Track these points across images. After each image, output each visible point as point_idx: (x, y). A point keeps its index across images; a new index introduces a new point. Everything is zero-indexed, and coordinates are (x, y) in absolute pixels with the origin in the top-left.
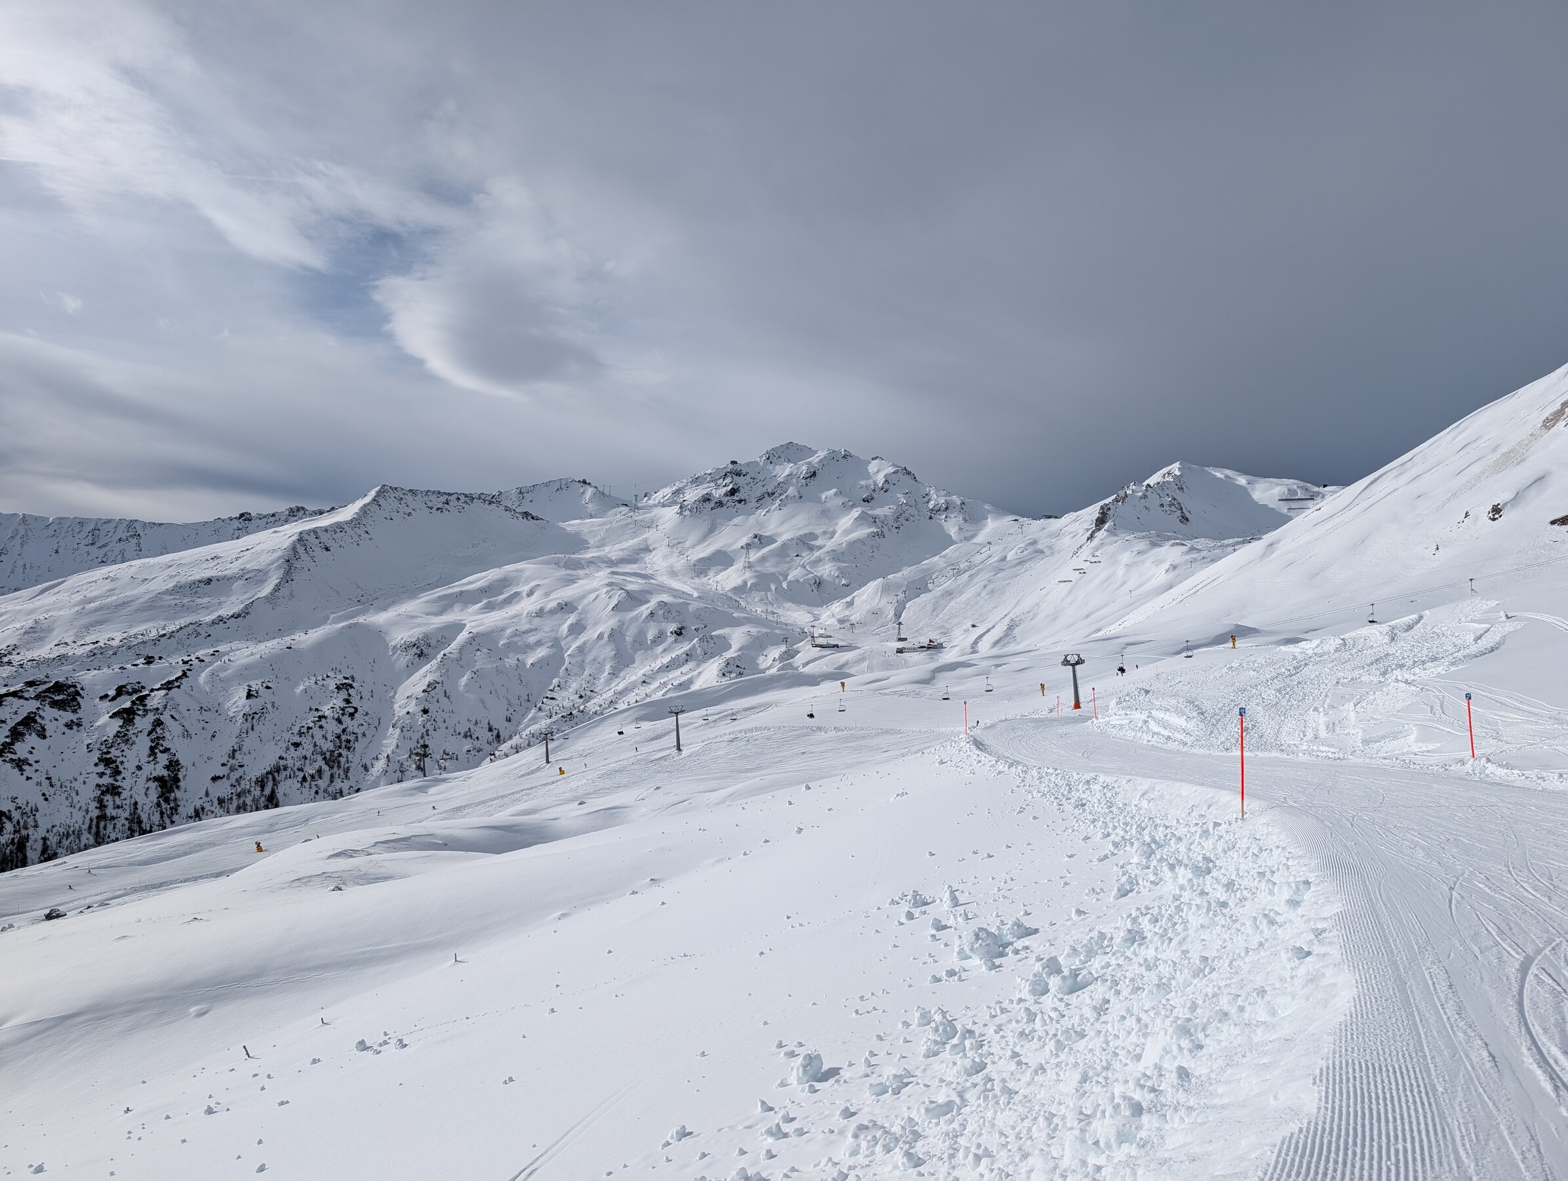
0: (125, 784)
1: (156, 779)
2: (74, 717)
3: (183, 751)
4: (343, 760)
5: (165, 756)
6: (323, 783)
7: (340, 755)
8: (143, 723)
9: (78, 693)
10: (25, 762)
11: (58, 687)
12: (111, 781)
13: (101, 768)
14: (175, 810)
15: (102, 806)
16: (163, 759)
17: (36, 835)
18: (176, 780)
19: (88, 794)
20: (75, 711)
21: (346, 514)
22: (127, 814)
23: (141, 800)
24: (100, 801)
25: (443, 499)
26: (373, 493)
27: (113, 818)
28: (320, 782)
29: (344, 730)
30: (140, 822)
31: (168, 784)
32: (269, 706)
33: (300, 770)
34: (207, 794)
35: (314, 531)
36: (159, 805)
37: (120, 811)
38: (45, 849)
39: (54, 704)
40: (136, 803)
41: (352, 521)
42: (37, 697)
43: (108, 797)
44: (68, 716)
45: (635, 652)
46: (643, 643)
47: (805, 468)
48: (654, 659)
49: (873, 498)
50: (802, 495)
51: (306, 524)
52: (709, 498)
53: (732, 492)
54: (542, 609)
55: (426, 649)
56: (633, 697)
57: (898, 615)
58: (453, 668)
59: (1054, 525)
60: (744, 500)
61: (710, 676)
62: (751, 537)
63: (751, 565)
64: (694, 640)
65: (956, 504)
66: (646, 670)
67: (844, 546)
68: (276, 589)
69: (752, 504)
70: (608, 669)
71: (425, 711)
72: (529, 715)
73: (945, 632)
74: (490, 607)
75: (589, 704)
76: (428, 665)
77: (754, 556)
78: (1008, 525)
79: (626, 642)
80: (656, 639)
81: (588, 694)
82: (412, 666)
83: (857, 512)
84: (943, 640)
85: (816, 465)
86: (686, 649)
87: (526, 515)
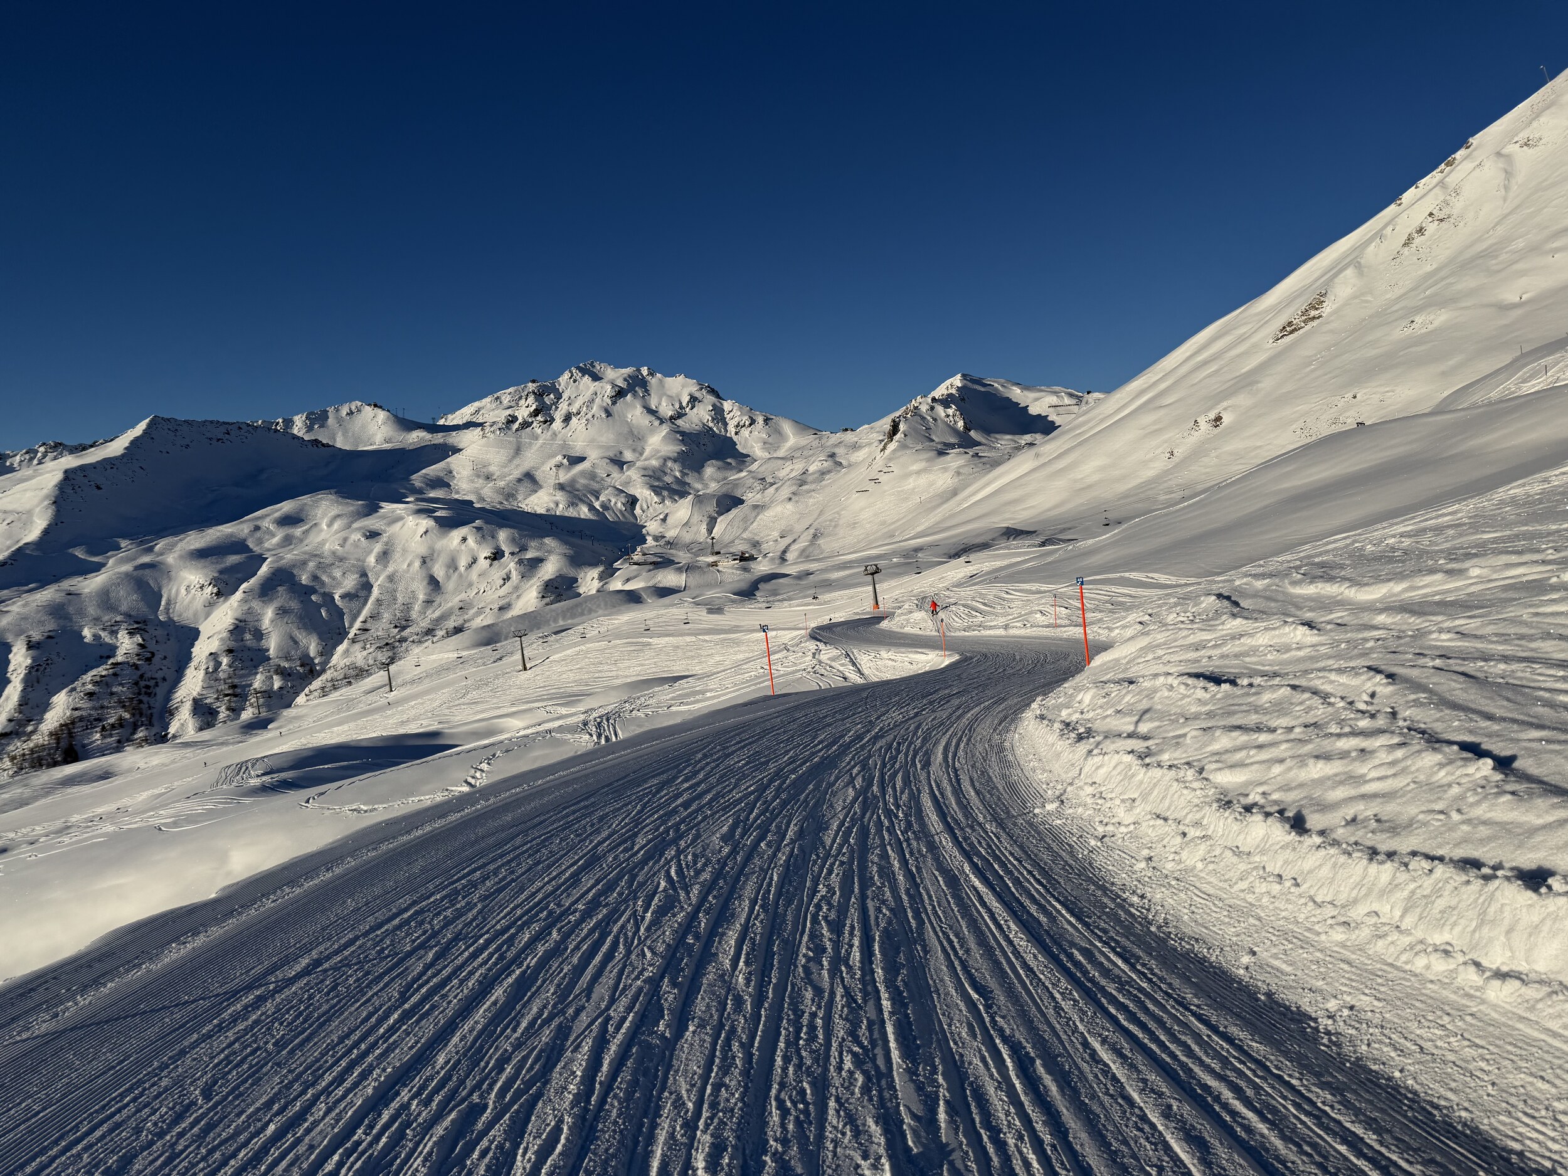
4: (144, 706)
6: (125, 732)
7: (141, 702)
21: (117, 447)
25: (223, 429)
26: (142, 426)
28: (121, 731)
29: (142, 676)
32: (53, 656)
35: (82, 468)
41: (123, 455)
45: (448, 577)
46: (456, 569)
47: (609, 387)
48: (470, 585)
49: (680, 415)
50: (609, 414)
51: (70, 461)
52: (512, 420)
53: (536, 413)
54: (345, 540)
55: (224, 587)
56: (451, 624)
57: (710, 531)
58: (256, 605)
59: (849, 437)
60: (549, 421)
61: (529, 599)
62: (559, 458)
63: (561, 487)
64: (510, 564)
65: (760, 420)
66: (463, 596)
67: (655, 463)
68: (46, 532)
69: (557, 425)
70: (421, 597)
71: (230, 651)
72: (340, 649)
73: (756, 544)
74: (288, 540)
75: (405, 633)
76: (228, 604)
77: (564, 477)
78: (808, 439)
79: (439, 572)
80: (470, 566)
81: (403, 624)
82: (210, 605)
83: (665, 430)
84: (754, 552)
85: (621, 383)
86: (503, 573)
87: (316, 442)
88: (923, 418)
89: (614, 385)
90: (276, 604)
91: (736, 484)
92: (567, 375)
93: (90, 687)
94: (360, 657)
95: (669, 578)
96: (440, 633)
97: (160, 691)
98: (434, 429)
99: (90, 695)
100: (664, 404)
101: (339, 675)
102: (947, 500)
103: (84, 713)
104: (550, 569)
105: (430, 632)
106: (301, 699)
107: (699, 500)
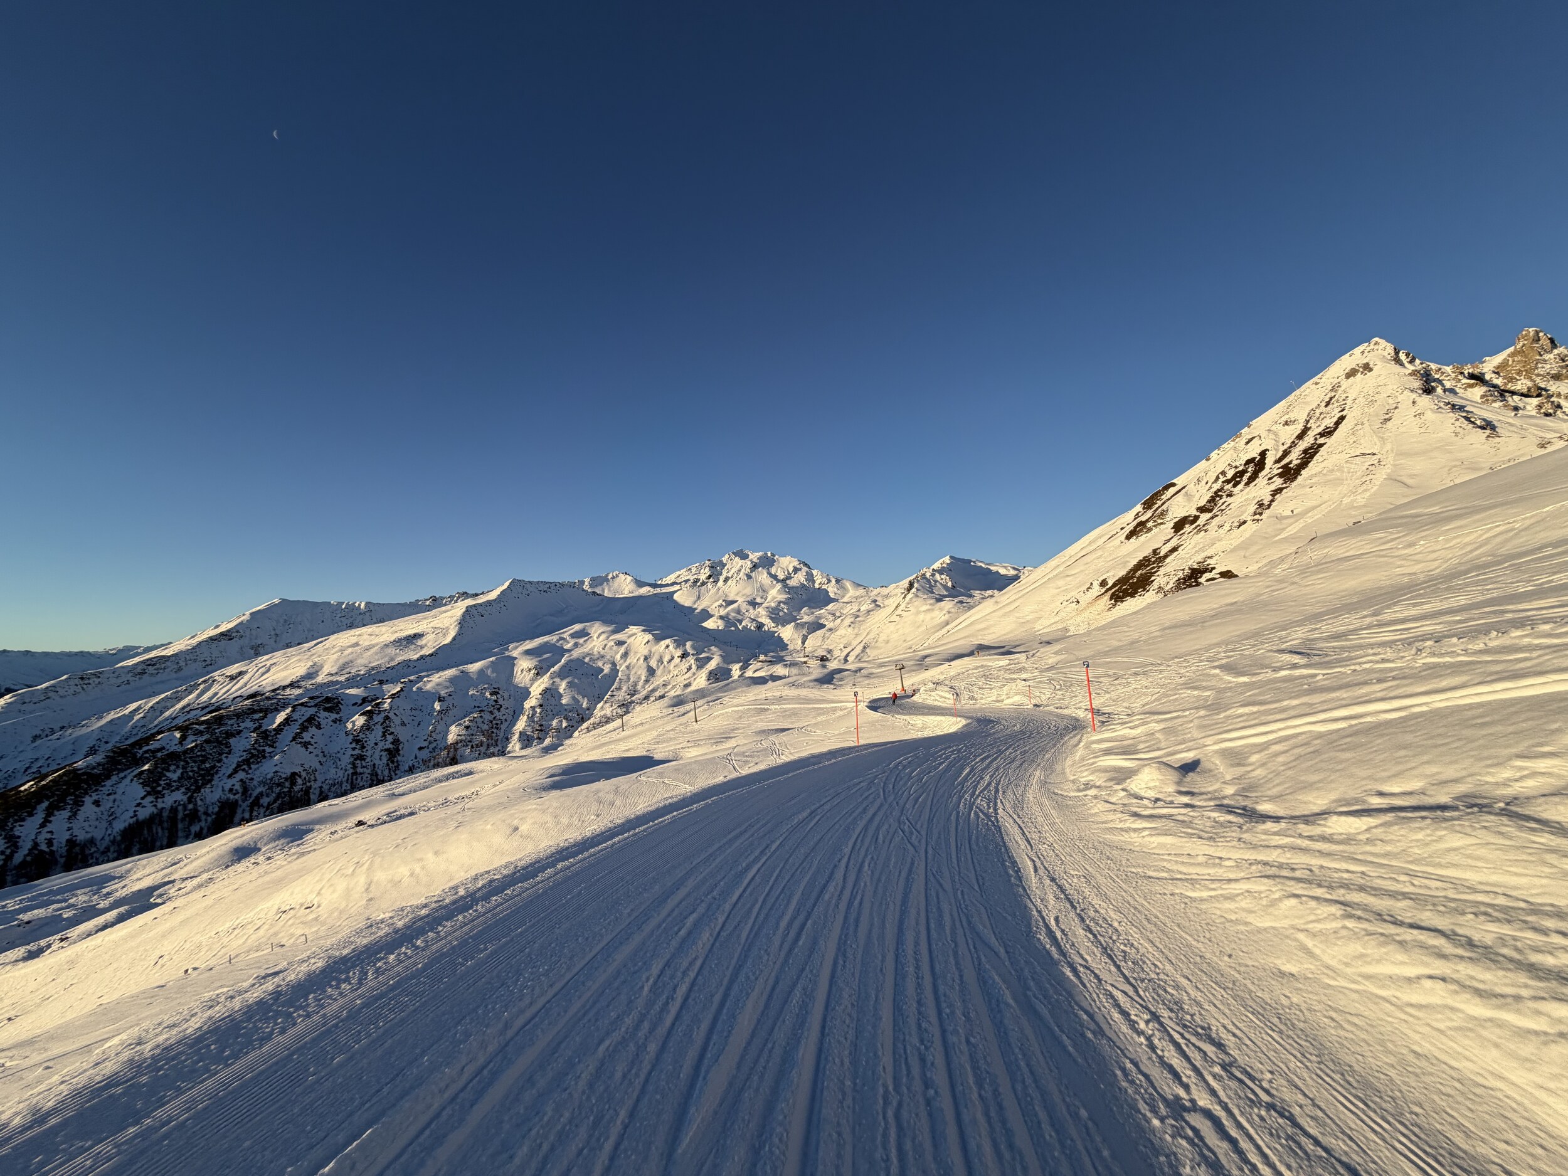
0: (369, 754)
1: (386, 750)
2: (337, 716)
3: (403, 734)
4: (494, 735)
5: (391, 736)
6: (483, 749)
7: (493, 732)
8: (379, 718)
9: (339, 702)
10: (309, 743)
11: (328, 700)
12: (360, 752)
13: (354, 745)
14: (397, 767)
15: (355, 767)
16: (390, 738)
17: (315, 785)
18: (398, 750)
19: (346, 760)
20: (338, 713)
21: (493, 595)
22: (369, 771)
23: (377, 762)
24: (353, 764)
25: (547, 586)
26: (507, 584)
27: (361, 774)
28: (481, 748)
30: (377, 775)
31: (393, 753)
32: (451, 706)
33: (470, 741)
34: (416, 758)
35: (474, 606)
36: (388, 765)
37: (365, 769)
38: (321, 792)
39: (326, 709)
40: (374, 765)
41: (495, 600)
42: (315, 706)
43: (358, 762)
44: (334, 716)
45: (658, 668)
46: (662, 663)
47: (749, 563)
48: (669, 672)
49: (789, 577)
50: (749, 577)
51: (470, 602)
52: (696, 581)
53: (709, 577)
54: (605, 645)
55: (540, 672)
56: (657, 694)
57: (803, 643)
58: (557, 680)
59: (885, 591)
60: (716, 582)
61: (701, 681)
62: (721, 601)
63: (721, 617)
64: (691, 660)
65: (833, 581)
66: (665, 678)
67: (773, 605)
68: (454, 639)
69: (721, 583)
70: (643, 678)
71: (541, 706)
72: (599, 706)
73: (830, 652)
74: (576, 645)
75: (633, 698)
76: (541, 680)
77: (723, 612)
78: (861, 591)
79: (653, 663)
80: (670, 661)
81: (633, 692)
82: (533, 680)
83: (779, 586)
84: (828, 656)
85: (755, 560)
86: (687, 665)
87: (594, 593)
88: (928, 581)
89: (752, 562)
90: (568, 680)
91: (819, 617)
92: (727, 556)
93: (467, 723)
94: (608, 711)
95: (779, 670)
96: (652, 699)
97: (503, 727)
98: (655, 586)
99: (467, 727)
100: (779, 572)
101: (597, 720)
102: (943, 627)
103: (463, 737)
104: (712, 665)
105: (647, 698)
106: (576, 734)
107: (798, 626)
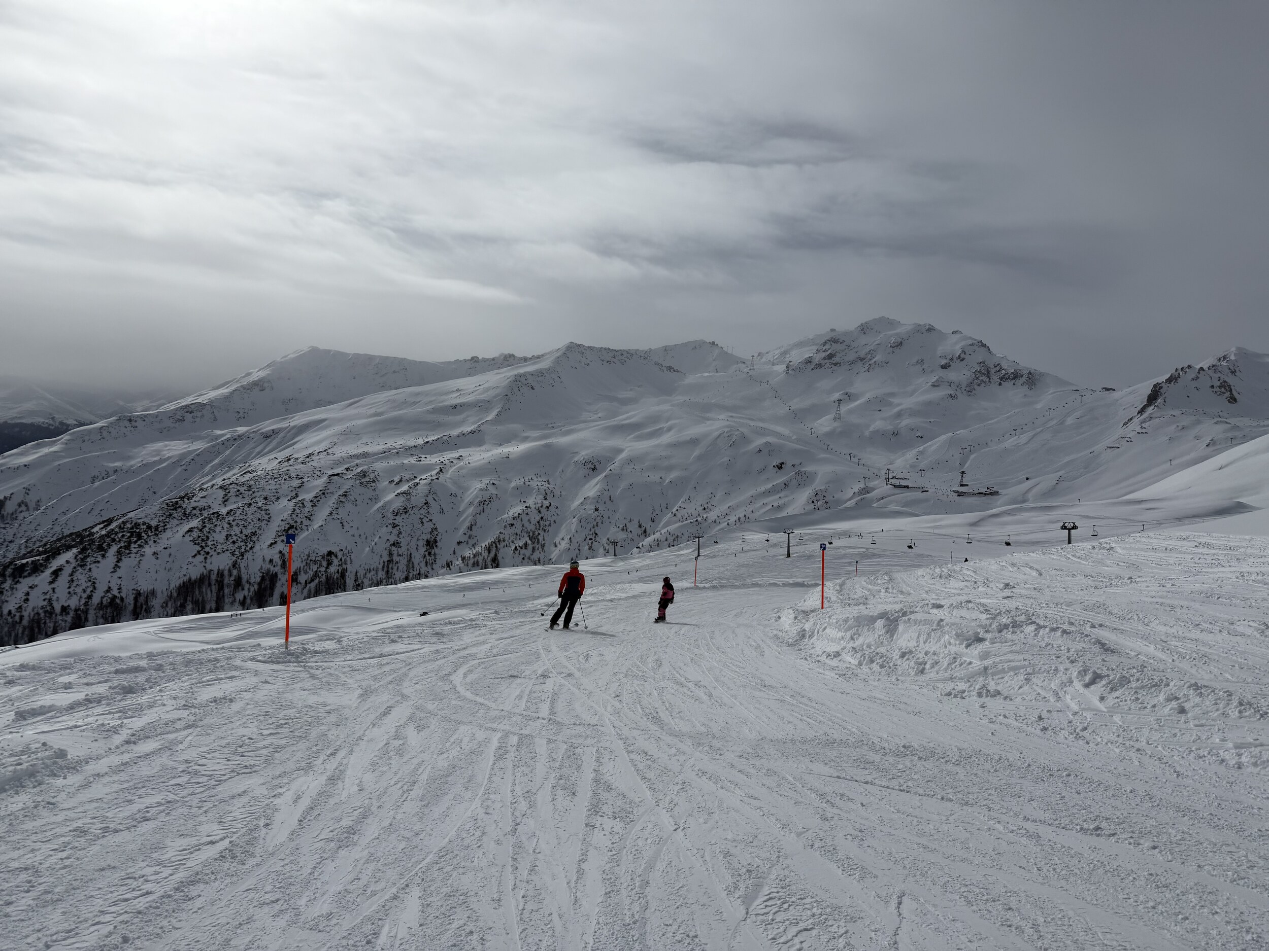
0: (404, 541)
1: (423, 539)
2: (373, 493)
3: (440, 522)
9: (376, 478)
10: (346, 521)
11: (364, 473)
12: (396, 538)
13: (390, 529)
14: (435, 562)
16: (428, 526)
18: (436, 541)
19: (382, 545)
20: (374, 490)
22: (405, 563)
23: (414, 552)
24: (389, 550)
27: (396, 564)
28: (526, 552)
29: (542, 518)
30: (414, 568)
31: (431, 544)
33: (513, 542)
34: (454, 553)
35: (524, 375)
39: (362, 484)
40: (411, 554)
41: (548, 369)
42: (351, 478)
44: (370, 492)
48: (759, 485)
51: (518, 369)
52: (810, 361)
53: (830, 356)
61: (801, 503)
62: (842, 394)
68: (499, 414)
69: (845, 367)
71: (596, 509)
72: (665, 519)
76: (599, 477)
77: (843, 409)
80: (762, 471)
82: (588, 476)
86: (784, 479)
87: (670, 368)
103: (506, 536)
